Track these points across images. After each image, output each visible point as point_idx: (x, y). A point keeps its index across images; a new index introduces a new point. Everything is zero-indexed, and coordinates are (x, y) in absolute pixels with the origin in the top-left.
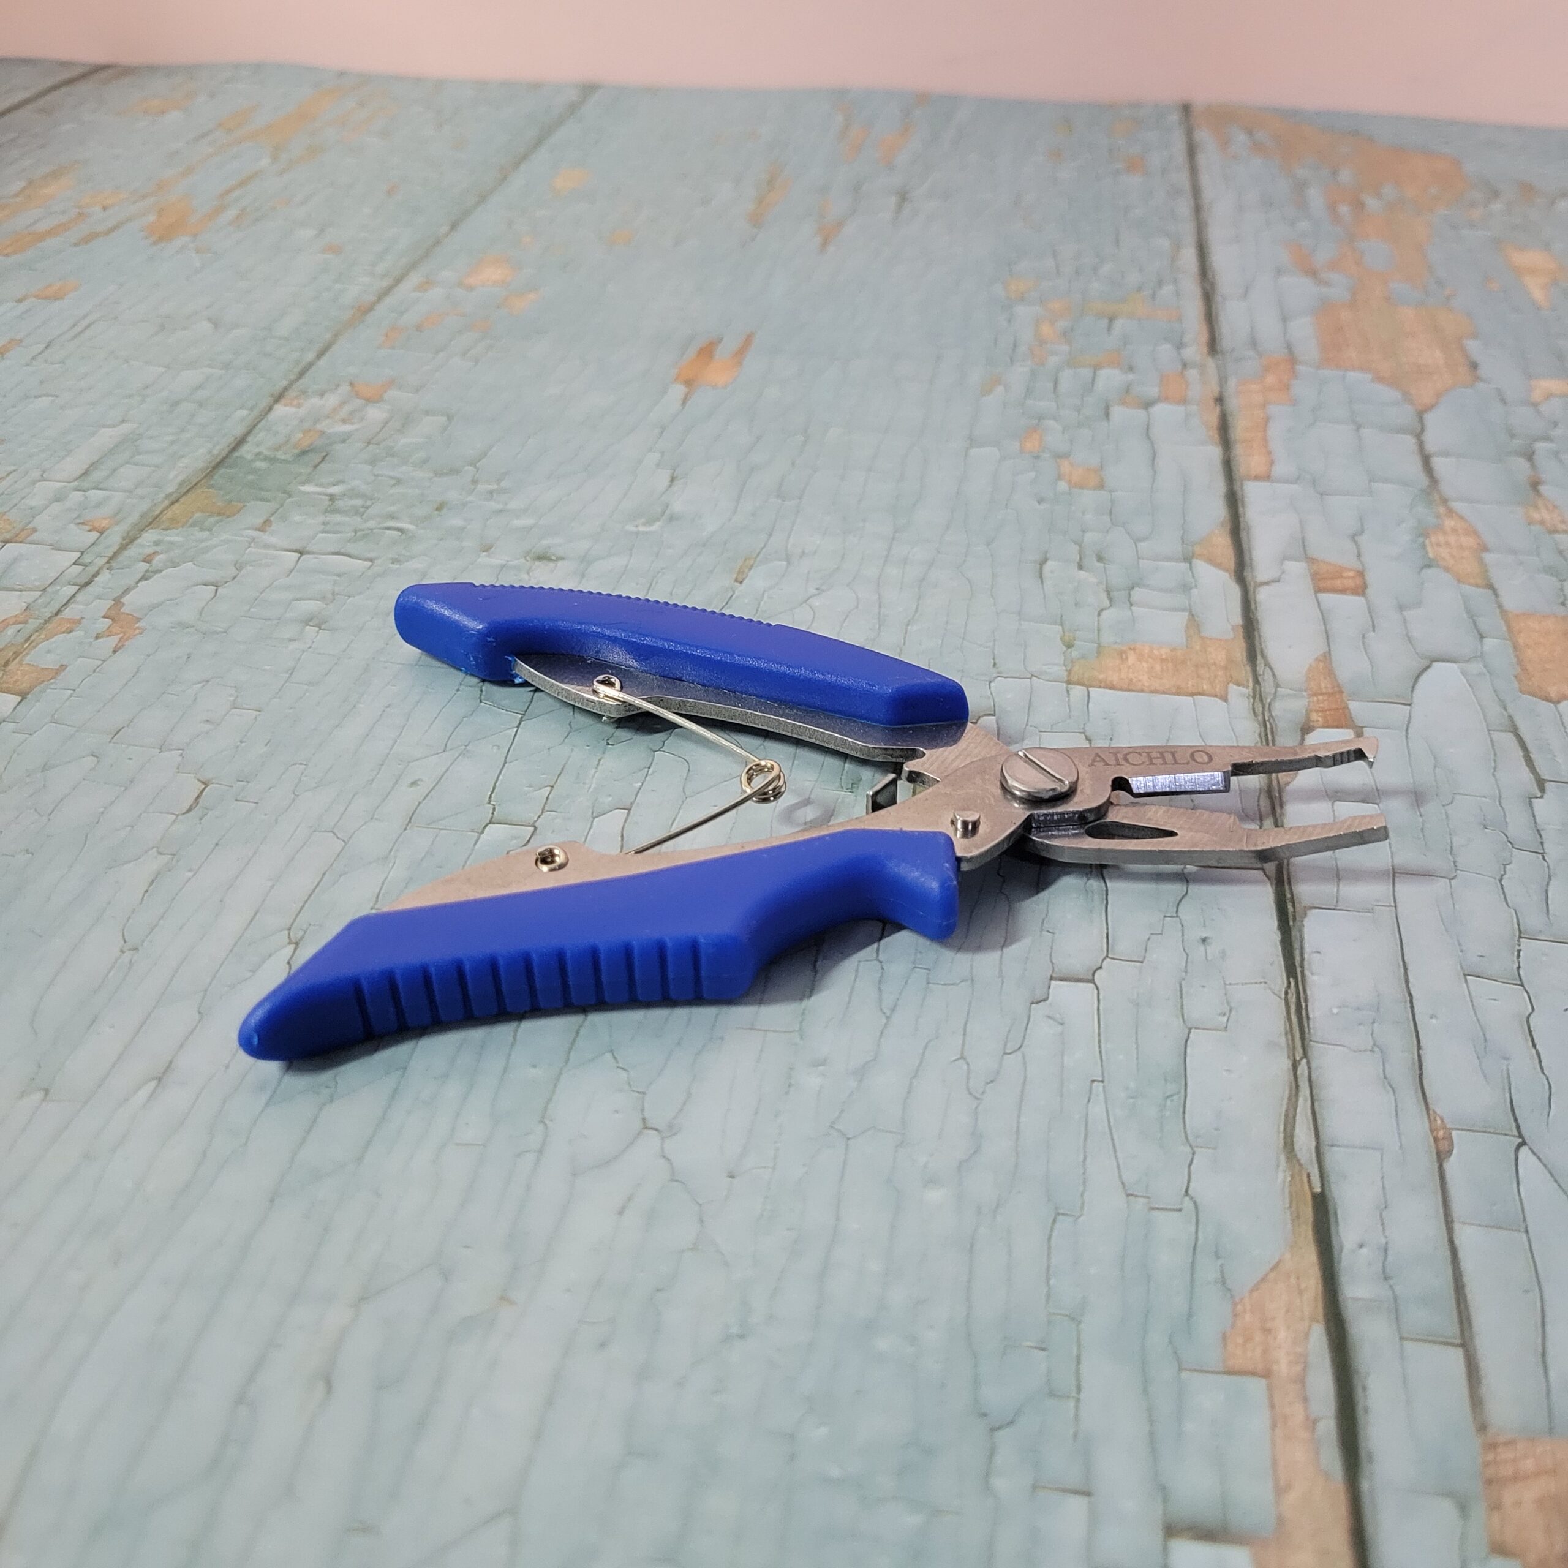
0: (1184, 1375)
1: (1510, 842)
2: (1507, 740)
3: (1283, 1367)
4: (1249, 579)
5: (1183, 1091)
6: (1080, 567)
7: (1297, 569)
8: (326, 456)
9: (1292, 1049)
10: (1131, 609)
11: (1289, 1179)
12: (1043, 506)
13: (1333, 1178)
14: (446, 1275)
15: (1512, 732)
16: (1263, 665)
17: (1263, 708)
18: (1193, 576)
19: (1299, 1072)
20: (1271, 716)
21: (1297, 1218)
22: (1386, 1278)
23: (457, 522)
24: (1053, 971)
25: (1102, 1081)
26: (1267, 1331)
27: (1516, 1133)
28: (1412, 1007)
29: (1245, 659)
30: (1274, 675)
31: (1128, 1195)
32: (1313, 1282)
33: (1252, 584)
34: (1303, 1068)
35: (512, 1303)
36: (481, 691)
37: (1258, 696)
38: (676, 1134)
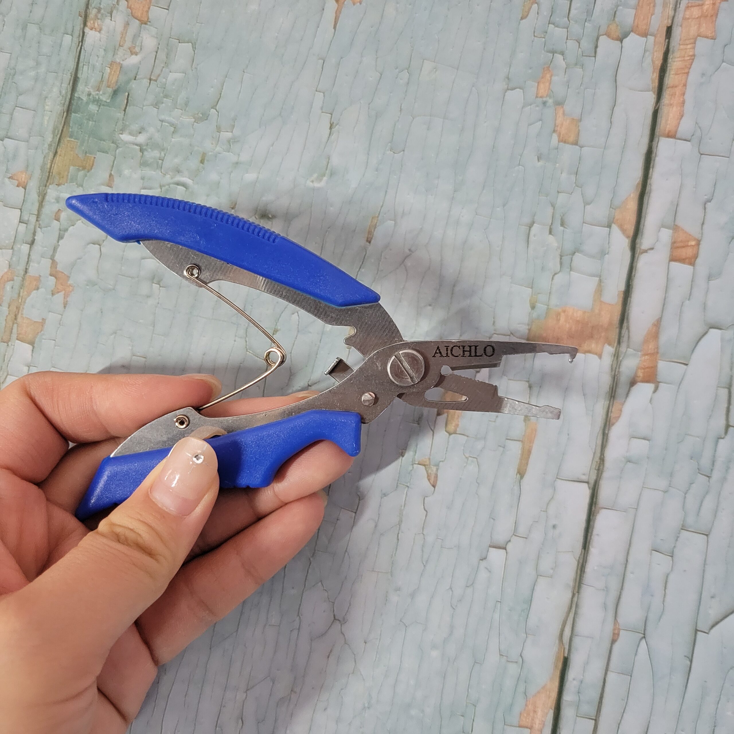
0: (505, 726)
1: (698, 469)
2: (724, 393)
3: (537, 726)
4: (637, 246)
5: (529, 608)
6: (550, 233)
7: (666, 235)
8: (128, 94)
9: (574, 588)
10: (570, 273)
11: (557, 650)
12: (541, 163)
13: (573, 650)
14: (273, 681)
15: (727, 388)
16: (625, 328)
17: (617, 365)
18: (609, 243)
19: (574, 599)
20: (619, 372)
21: (556, 666)
22: (578, 693)
23: (214, 176)
24: (491, 542)
25: (500, 602)
26: (535, 712)
27: (643, 632)
28: (626, 567)
29: (618, 322)
30: (629, 337)
31: (501, 655)
32: (554, 695)
33: (638, 251)
34: (575, 599)
35: (295, 692)
36: (246, 341)
37: (616, 355)
38: (346, 622)
